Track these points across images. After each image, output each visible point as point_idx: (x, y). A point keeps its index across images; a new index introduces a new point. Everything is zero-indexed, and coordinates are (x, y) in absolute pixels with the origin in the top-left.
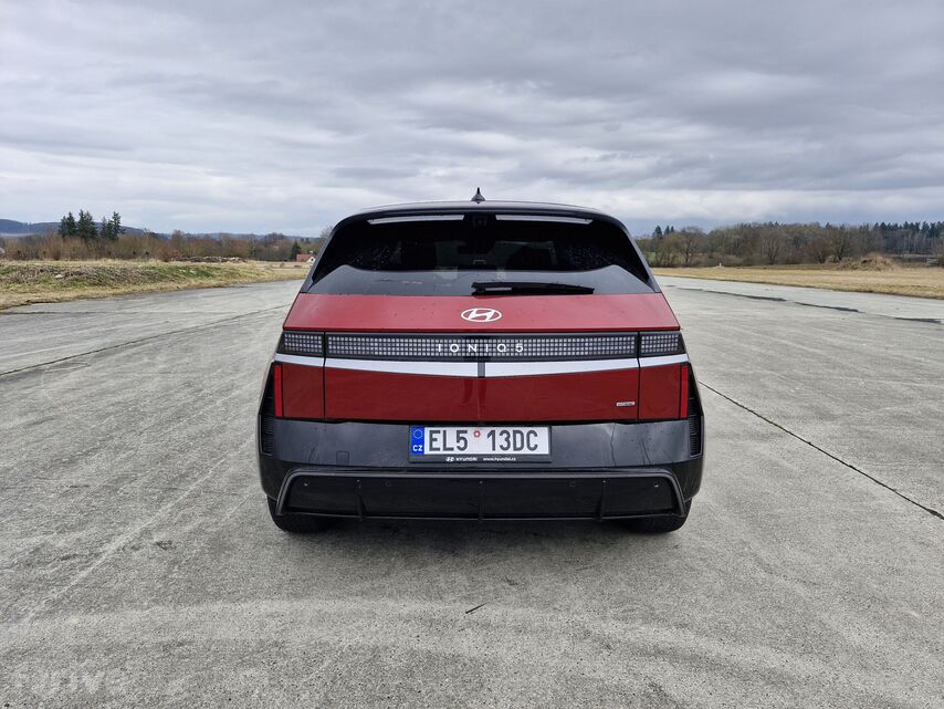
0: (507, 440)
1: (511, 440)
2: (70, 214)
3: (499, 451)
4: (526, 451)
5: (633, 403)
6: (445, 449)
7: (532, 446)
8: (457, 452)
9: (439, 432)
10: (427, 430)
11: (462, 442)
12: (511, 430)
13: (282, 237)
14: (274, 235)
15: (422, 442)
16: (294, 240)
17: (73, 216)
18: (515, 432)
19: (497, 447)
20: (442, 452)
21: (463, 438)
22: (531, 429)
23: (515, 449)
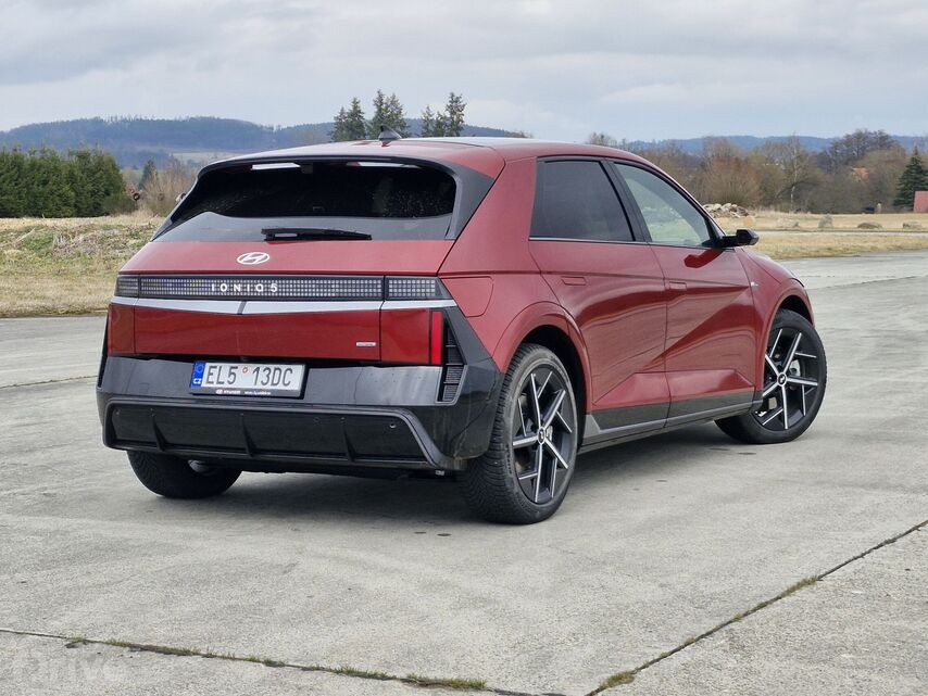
0: (268, 376)
1: (271, 376)
2: (355, 103)
3: (259, 386)
4: (280, 387)
5: (374, 344)
6: (219, 383)
7: (286, 382)
8: (226, 385)
9: (215, 367)
10: (208, 365)
11: (232, 376)
12: (272, 367)
13: (883, 141)
14: (860, 137)
15: (201, 376)
16: (910, 152)
17: (363, 107)
18: (276, 369)
19: (259, 382)
20: (215, 385)
21: (233, 373)
22: (289, 366)
23: (273, 384)
